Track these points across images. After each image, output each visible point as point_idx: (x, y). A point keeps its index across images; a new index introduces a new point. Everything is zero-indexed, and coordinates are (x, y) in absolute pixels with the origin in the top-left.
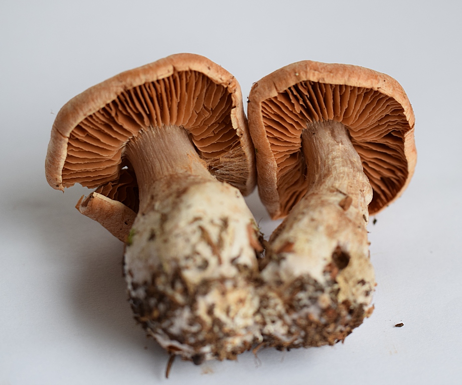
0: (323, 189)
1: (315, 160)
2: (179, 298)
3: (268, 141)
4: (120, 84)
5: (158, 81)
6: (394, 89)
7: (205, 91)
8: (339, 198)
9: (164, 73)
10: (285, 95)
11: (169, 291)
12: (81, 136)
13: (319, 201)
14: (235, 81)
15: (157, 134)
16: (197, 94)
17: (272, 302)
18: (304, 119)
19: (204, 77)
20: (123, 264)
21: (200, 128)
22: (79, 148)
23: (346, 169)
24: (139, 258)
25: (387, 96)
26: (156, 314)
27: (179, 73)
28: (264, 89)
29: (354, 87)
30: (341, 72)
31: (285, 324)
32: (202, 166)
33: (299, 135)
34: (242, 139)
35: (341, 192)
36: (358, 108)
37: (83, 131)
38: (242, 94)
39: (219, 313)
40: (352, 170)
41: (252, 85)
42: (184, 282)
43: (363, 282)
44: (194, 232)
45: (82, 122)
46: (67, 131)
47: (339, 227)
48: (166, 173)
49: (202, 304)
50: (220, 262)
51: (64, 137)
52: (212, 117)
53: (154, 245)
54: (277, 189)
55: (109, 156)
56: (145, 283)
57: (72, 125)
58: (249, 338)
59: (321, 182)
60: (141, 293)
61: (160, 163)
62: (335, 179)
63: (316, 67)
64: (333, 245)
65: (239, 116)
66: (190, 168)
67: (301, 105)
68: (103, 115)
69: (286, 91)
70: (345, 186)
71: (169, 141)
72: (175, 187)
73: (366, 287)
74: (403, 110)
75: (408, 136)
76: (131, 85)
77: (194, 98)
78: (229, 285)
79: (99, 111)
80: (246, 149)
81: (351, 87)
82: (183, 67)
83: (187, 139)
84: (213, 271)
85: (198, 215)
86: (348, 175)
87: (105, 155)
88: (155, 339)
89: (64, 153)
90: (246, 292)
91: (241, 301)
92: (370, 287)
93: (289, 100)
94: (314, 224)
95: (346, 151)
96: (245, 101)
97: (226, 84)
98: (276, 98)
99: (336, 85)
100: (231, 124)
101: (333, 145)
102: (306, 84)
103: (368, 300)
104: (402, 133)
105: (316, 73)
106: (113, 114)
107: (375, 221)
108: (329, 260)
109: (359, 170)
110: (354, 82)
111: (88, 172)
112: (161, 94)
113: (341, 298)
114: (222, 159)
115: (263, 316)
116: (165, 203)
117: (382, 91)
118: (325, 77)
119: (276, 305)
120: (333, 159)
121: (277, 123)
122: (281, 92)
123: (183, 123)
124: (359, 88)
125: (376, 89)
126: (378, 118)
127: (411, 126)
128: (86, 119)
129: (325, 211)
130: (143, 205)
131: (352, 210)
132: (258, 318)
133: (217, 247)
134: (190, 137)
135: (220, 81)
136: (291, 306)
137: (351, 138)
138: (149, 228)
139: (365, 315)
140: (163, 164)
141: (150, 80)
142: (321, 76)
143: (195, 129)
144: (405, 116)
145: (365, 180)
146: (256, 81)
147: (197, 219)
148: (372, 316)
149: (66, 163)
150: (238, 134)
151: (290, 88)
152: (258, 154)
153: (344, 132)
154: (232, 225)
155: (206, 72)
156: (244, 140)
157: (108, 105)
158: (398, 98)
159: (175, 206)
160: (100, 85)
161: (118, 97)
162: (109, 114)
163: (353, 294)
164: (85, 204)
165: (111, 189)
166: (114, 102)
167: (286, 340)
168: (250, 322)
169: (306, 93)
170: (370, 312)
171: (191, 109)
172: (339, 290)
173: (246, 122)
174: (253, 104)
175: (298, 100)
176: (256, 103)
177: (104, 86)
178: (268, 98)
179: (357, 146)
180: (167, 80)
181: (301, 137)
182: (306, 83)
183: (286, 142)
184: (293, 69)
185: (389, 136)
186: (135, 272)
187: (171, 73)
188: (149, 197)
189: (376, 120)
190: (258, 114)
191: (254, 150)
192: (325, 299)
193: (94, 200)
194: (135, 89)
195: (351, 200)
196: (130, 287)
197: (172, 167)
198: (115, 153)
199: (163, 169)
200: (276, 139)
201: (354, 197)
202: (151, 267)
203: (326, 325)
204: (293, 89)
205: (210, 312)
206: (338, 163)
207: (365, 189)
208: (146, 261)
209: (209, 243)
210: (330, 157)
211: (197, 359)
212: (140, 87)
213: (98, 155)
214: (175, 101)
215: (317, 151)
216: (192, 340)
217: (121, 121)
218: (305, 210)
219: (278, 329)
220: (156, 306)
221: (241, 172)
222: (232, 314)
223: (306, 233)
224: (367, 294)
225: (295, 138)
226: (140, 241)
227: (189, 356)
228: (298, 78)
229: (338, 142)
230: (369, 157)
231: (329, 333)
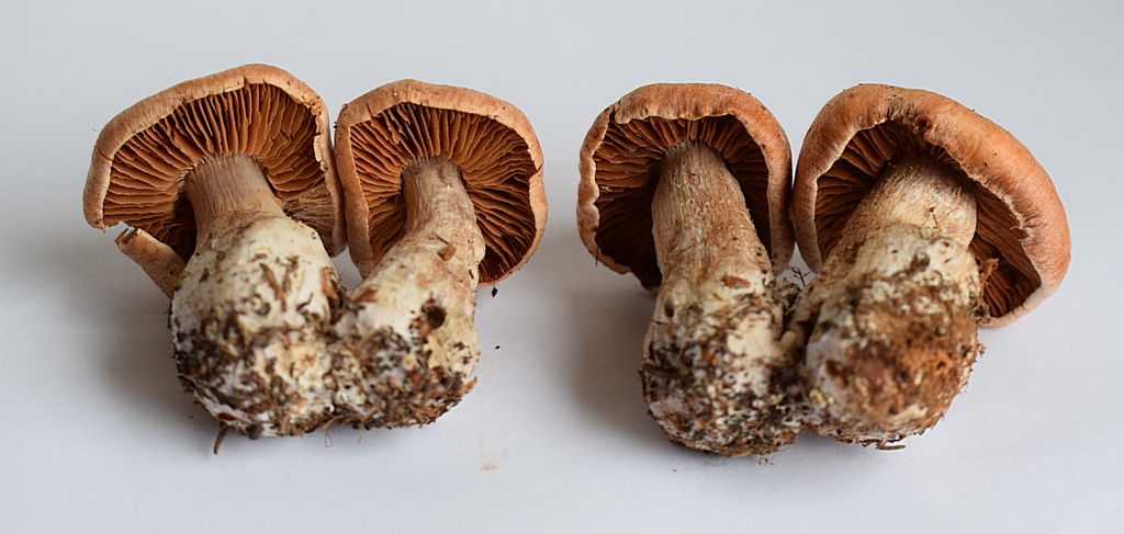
0: (421, 235)
1: (415, 204)
2: (233, 350)
3: (358, 177)
4: (179, 96)
5: (225, 94)
6: (516, 119)
7: (283, 111)
8: (440, 246)
9: (233, 86)
10: (381, 120)
11: (222, 342)
12: (128, 160)
13: (413, 247)
14: (321, 102)
15: (223, 165)
16: (274, 114)
17: (347, 362)
18: (405, 154)
19: (282, 93)
20: (170, 313)
21: (276, 159)
22: (124, 175)
23: (452, 215)
24: (189, 303)
25: (506, 128)
26: (204, 369)
27: (251, 86)
28: (355, 111)
29: (466, 114)
30: (449, 94)
31: (362, 391)
32: (276, 205)
33: (398, 172)
34: (326, 174)
35: (442, 240)
36: (471, 141)
37: (132, 153)
38: (328, 117)
39: (279, 370)
40: (459, 217)
41: (341, 108)
42: (239, 330)
43: (460, 346)
44: (254, 271)
45: (129, 141)
46: (111, 152)
47: (434, 277)
48: (231, 210)
49: (260, 358)
50: (284, 307)
51: (108, 159)
52: (291, 146)
53: (205, 286)
54: (371, 242)
55: (162, 188)
56: (194, 332)
57: (117, 144)
58: (319, 409)
59: (419, 228)
60: (188, 344)
61: (224, 198)
62: (437, 225)
63: (419, 88)
64: (426, 296)
65: (324, 146)
66: (260, 205)
67: (401, 134)
68: (155, 133)
69: (380, 114)
70: (449, 234)
71: (237, 174)
72: (237, 223)
73: (464, 352)
74: (527, 147)
75: (533, 181)
76: (192, 97)
77: (269, 121)
78: (294, 336)
79: (150, 128)
80: (331, 188)
81: (462, 113)
82: (256, 79)
83: (260, 173)
84: (275, 318)
85: (260, 252)
86: (454, 222)
87: (157, 186)
88: (204, 406)
89: (107, 180)
90: (314, 348)
91: (309, 359)
92: (470, 353)
93: (386, 127)
94: (404, 270)
95: (454, 194)
96: (332, 125)
97: (309, 104)
98: (368, 122)
99: (443, 110)
100: (314, 154)
101: (440, 187)
102: (407, 106)
103: (467, 369)
104: (527, 177)
105: (419, 93)
106: (169, 134)
107: (494, 292)
108: (418, 313)
109: (468, 218)
110: (465, 107)
111: (136, 208)
112: (229, 112)
113: (433, 363)
114: (302, 199)
115: (335, 381)
116: (224, 240)
117: (499, 120)
118: (430, 99)
119: (351, 366)
120: (437, 203)
121: (369, 155)
122: (375, 115)
123: (256, 151)
124: (472, 115)
125: (493, 118)
126: (497, 157)
127: (537, 168)
128: (134, 138)
129: (418, 257)
130: (199, 246)
131: (454, 262)
132: (329, 381)
133: (281, 290)
134: (265, 172)
135: (302, 100)
136: (370, 369)
137: (464, 183)
138: (202, 269)
139: (464, 389)
140: (227, 200)
141: (216, 93)
142: (424, 97)
143: (270, 161)
144: (529, 156)
145: (477, 231)
146: (347, 102)
147: (259, 257)
148: (473, 392)
149: (109, 194)
150: (322, 168)
151: (386, 111)
152: (345, 193)
153: (455, 174)
154: (301, 267)
155: (285, 87)
156: (328, 175)
157: (162, 121)
158: (521, 132)
159: (236, 242)
160: (154, 96)
161: (175, 112)
162: (163, 133)
163: (448, 360)
164: (126, 241)
165: (162, 227)
166: (169, 117)
167: (363, 413)
168: (319, 385)
169: (407, 120)
170: (470, 386)
171: (266, 135)
172: (430, 352)
173: (332, 153)
174: (340, 129)
175: (396, 128)
176: (345, 128)
177: (160, 98)
178: (358, 122)
179: (471, 193)
180: (235, 94)
181: (402, 176)
182: (406, 104)
183: (381, 180)
184: (392, 88)
185: (511, 181)
186: (181, 321)
187: (242, 85)
188: (207, 236)
189: (494, 159)
190: (346, 141)
191: (341, 189)
192: (410, 361)
193: (137, 239)
194: (196, 102)
195: (454, 250)
196: (175, 340)
197: (238, 203)
198: (170, 185)
199: (225, 204)
200: (369, 175)
201: (459, 248)
202: (201, 313)
203: (411, 394)
204: (390, 112)
205: (269, 368)
206: (443, 207)
207: (475, 240)
208: (196, 306)
209: (273, 285)
210: (434, 200)
211: (253, 432)
212: (203, 100)
213: (149, 185)
214: (246, 123)
215: (419, 194)
216: (247, 404)
217: (177, 142)
218: (394, 257)
219: (353, 398)
220: (205, 360)
221: (325, 218)
222: (295, 373)
223: (392, 280)
224: (465, 361)
225: (393, 175)
226: (190, 283)
227: (244, 427)
228: (396, 98)
229: (446, 184)
230: (486, 207)
231: (416, 406)
